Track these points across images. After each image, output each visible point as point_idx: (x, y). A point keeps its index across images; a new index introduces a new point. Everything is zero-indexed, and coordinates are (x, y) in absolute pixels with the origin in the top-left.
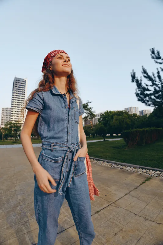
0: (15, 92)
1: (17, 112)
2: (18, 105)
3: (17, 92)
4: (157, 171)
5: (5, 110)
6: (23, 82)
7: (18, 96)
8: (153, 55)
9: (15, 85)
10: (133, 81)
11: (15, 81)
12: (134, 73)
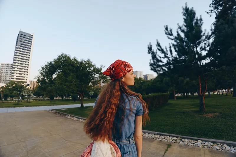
0: (19, 47)
1: (20, 69)
2: (21, 61)
3: (22, 47)
4: (173, 137)
5: (4, 65)
6: (29, 37)
7: (23, 52)
8: (166, 31)
9: (19, 40)
10: (149, 53)
11: (20, 35)
12: (151, 46)
